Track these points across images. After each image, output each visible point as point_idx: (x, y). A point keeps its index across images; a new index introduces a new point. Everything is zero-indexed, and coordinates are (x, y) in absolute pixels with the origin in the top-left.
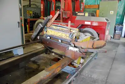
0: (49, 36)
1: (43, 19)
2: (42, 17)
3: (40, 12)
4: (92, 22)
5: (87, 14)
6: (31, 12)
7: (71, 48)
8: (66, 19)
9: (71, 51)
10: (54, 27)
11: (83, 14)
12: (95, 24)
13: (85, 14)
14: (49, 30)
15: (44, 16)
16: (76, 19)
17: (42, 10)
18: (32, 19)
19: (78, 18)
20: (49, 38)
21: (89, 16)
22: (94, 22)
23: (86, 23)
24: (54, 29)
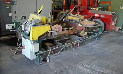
0: (69, 19)
1: (65, 11)
2: (64, 9)
3: (62, 6)
4: (100, 15)
5: (97, 9)
6: (55, 5)
7: (79, 25)
8: (82, 12)
9: (79, 26)
10: (72, 15)
11: (95, 9)
12: (102, 16)
13: (96, 9)
14: (69, 16)
15: (65, 9)
16: (89, 12)
17: (64, 4)
18: (56, 11)
19: (90, 12)
20: (69, 20)
21: (99, 10)
22: (102, 15)
23: (96, 15)
24: (72, 16)
